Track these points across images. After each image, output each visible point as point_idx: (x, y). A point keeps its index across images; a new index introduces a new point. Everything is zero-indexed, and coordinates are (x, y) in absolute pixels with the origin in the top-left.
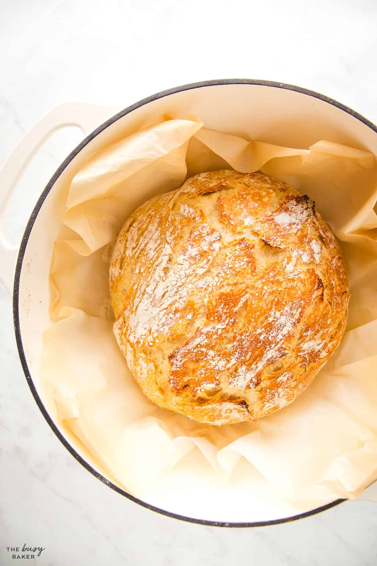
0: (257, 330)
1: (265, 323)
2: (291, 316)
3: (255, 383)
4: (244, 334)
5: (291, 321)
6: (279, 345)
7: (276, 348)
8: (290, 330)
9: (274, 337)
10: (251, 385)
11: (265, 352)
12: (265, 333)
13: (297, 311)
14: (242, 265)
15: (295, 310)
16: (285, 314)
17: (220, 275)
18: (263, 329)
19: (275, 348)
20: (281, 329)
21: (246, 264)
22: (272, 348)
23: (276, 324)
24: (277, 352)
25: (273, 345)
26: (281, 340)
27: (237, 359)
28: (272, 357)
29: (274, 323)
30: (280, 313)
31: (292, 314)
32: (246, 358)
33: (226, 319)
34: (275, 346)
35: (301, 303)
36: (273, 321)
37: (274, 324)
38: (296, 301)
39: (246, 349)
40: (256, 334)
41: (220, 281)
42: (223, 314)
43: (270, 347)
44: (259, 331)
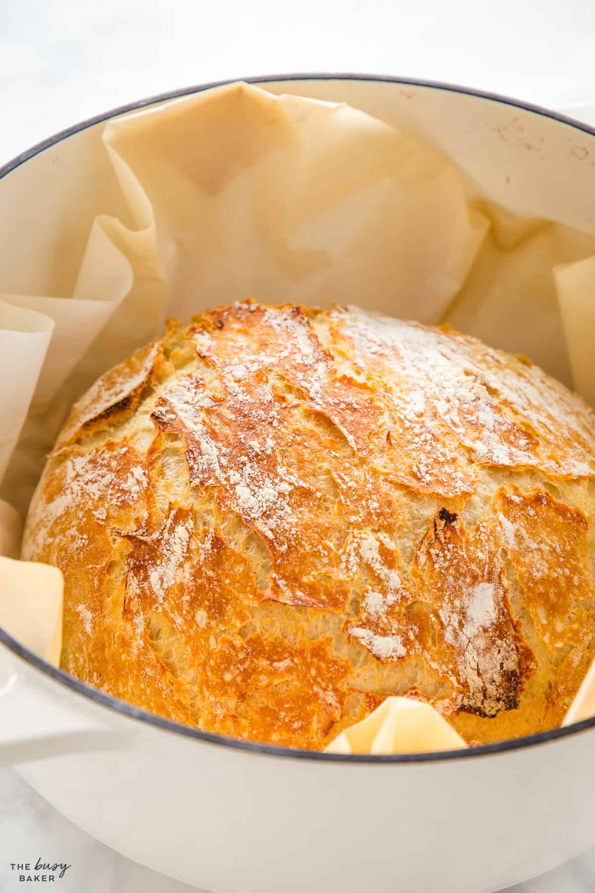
0: (275, 442)
1: (279, 459)
2: (268, 513)
3: (163, 417)
4: (279, 417)
5: (256, 507)
6: (218, 472)
7: (216, 466)
8: (240, 501)
9: (242, 469)
10: (163, 409)
11: (220, 444)
12: (260, 453)
13: (272, 530)
14: (421, 466)
15: (274, 527)
16: (279, 502)
17: (418, 426)
18: (269, 452)
19: (217, 464)
20: (252, 486)
21: (418, 474)
22: (222, 458)
23: (267, 479)
24: (206, 466)
25: (224, 461)
26: (227, 479)
27: (234, 394)
28: (201, 454)
29: (272, 476)
30: (287, 493)
31: (268, 517)
32: (228, 408)
33: (325, 402)
34: (221, 466)
35: (282, 544)
36: (277, 475)
37: (269, 477)
38: (294, 532)
39: (246, 413)
40: (268, 436)
41: (406, 422)
42: (337, 402)
43: (225, 455)
44: (270, 443)
